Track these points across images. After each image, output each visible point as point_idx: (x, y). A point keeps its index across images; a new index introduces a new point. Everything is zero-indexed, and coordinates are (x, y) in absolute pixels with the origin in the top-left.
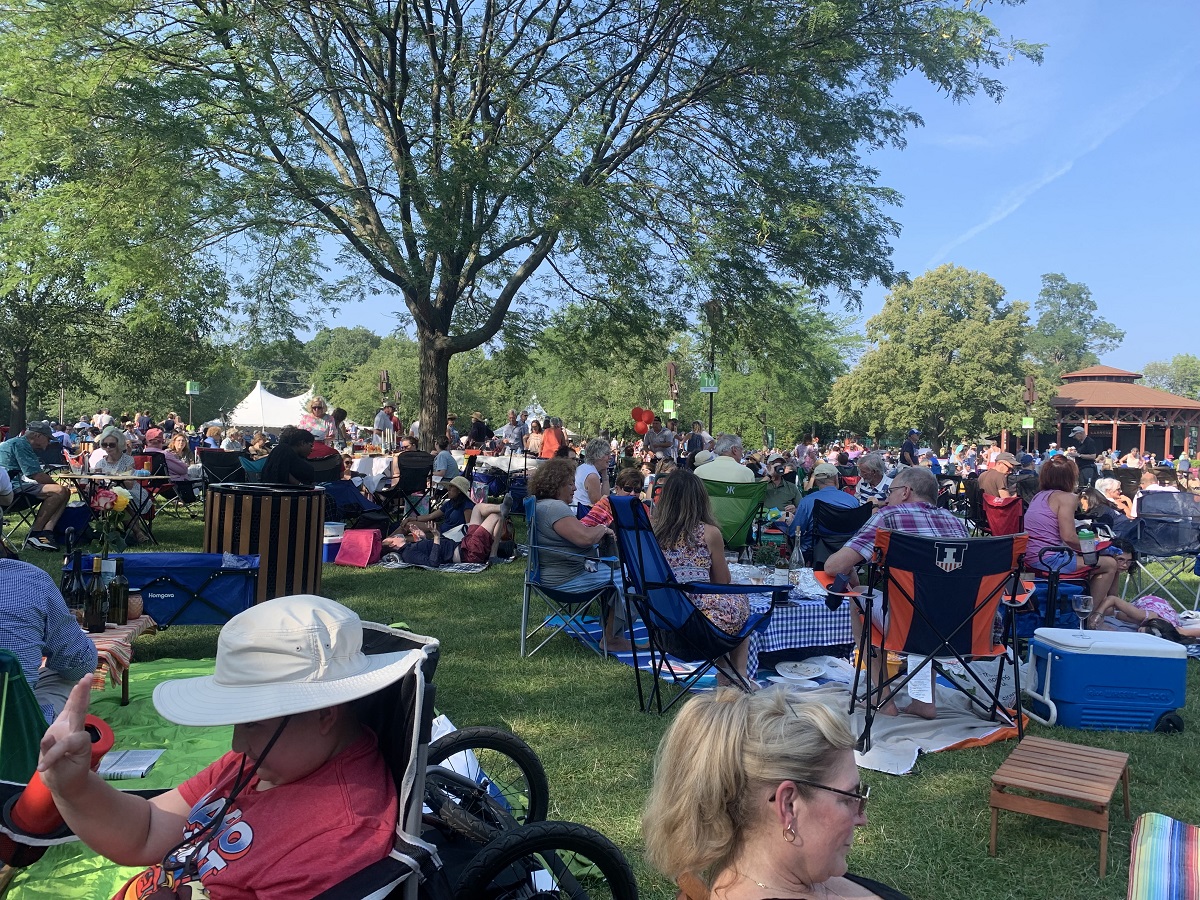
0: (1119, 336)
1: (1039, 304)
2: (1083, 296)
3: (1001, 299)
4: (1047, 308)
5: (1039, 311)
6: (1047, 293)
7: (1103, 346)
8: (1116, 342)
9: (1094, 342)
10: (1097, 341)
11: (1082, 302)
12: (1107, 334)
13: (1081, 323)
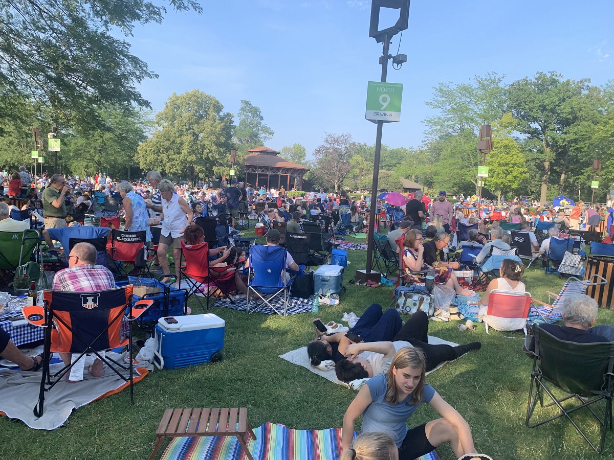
0: (272, 133)
1: (240, 115)
2: (258, 113)
3: (221, 111)
4: (243, 117)
5: (239, 118)
6: (242, 109)
7: (265, 137)
8: (271, 136)
9: (262, 135)
10: (263, 135)
11: (257, 116)
12: (267, 132)
13: (257, 126)
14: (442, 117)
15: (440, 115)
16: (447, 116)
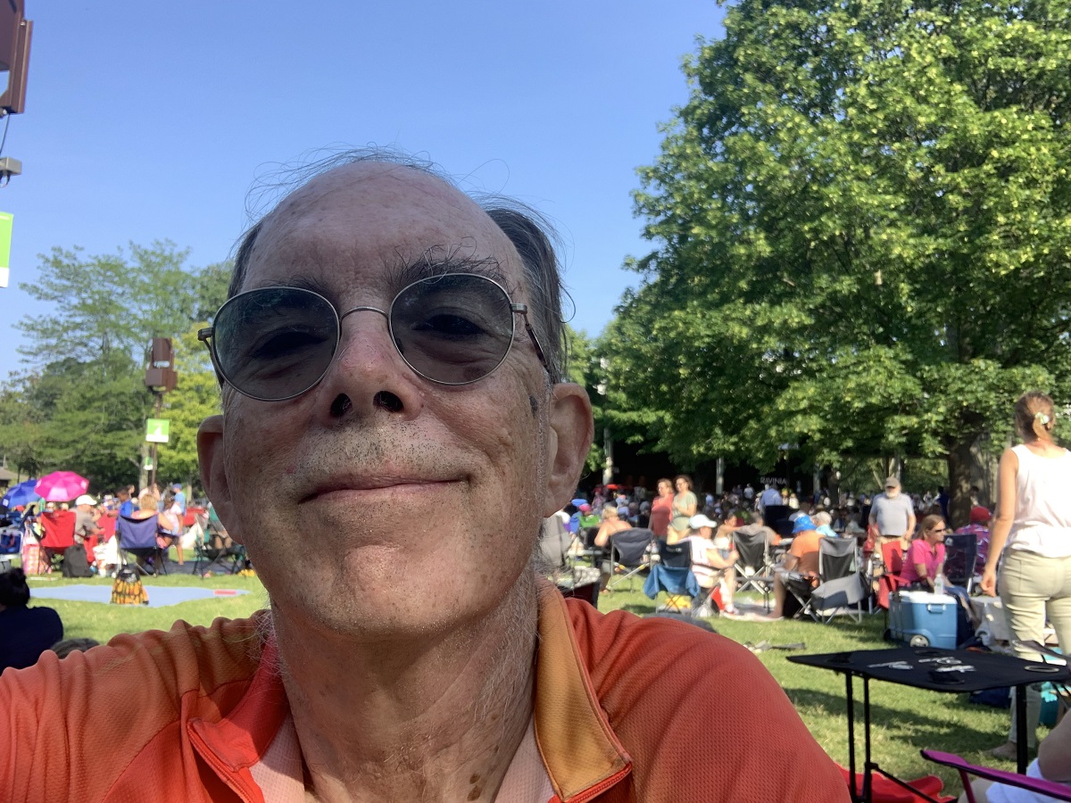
14: (62, 320)
15: (55, 314)
16: (72, 320)
